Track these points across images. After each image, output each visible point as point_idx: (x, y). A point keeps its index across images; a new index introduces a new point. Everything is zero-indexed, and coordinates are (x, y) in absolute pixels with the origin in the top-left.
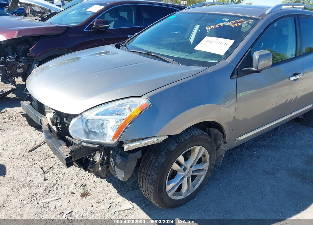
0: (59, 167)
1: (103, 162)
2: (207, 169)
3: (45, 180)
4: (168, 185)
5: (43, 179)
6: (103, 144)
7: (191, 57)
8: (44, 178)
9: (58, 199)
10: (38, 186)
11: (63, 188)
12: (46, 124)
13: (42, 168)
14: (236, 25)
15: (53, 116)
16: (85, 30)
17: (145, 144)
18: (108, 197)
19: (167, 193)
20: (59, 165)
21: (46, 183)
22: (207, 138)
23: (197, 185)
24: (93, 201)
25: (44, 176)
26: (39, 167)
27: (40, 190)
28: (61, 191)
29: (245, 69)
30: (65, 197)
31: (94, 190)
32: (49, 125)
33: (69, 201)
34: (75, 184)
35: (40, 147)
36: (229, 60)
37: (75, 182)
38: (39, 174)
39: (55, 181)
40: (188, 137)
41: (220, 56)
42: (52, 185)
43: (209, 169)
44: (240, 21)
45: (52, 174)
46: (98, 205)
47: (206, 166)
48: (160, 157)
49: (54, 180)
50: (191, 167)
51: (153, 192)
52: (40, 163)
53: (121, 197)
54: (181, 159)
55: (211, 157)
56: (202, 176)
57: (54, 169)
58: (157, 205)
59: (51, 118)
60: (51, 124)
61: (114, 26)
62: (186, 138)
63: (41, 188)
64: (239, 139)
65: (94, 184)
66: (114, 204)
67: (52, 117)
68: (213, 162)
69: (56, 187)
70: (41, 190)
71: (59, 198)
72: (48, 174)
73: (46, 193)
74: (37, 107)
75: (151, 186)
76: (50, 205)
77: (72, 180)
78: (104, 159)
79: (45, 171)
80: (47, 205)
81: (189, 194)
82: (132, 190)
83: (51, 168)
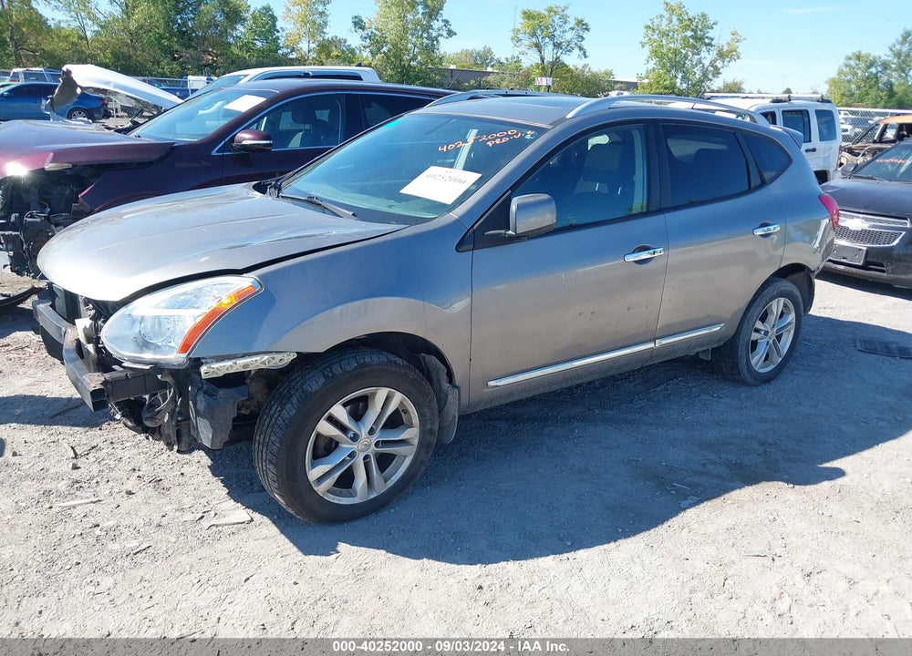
0: (111, 447)
1: (173, 410)
2: (416, 442)
3: (75, 467)
4: (313, 466)
5: (71, 465)
6: (162, 364)
7: (398, 210)
8: (74, 464)
9: (94, 502)
10: (58, 477)
11: (110, 483)
12: (72, 339)
13: (73, 448)
14: (498, 141)
15: (91, 325)
16: (214, 153)
17: (246, 366)
18: (203, 501)
19: (311, 485)
20: (112, 443)
21: (76, 475)
22: (403, 371)
23: (395, 478)
24: (170, 507)
25: (74, 461)
26: (66, 445)
27: (59, 485)
28: (104, 490)
29: (491, 232)
30: (111, 499)
31: (178, 489)
32: (78, 341)
33: (119, 506)
34: (139, 477)
35: (77, 410)
36: (455, 215)
37: (140, 474)
38: (65, 458)
39: (95, 472)
40: (353, 367)
41: (444, 205)
42: (88, 478)
43: (421, 443)
44: (509, 133)
45: (92, 459)
46: (178, 514)
47: (412, 434)
48: (288, 406)
49: (95, 469)
50: (371, 432)
51: (275, 478)
52: (71, 439)
53: (232, 501)
54: (339, 411)
55: (421, 416)
56: (405, 457)
57: (101, 449)
58: (290, 510)
59: (85, 329)
60: (83, 340)
61: (302, 144)
62: (348, 368)
63: (63, 482)
64: (492, 383)
65: (181, 480)
66: (212, 513)
67: (88, 327)
68: (429, 427)
69: (95, 481)
70: (62, 486)
71: (97, 499)
72: (84, 459)
73: (72, 492)
74: (65, 310)
75: (271, 467)
76: (75, 512)
77: (134, 470)
78: (176, 405)
79: (78, 453)
80: (70, 511)
81: (375, 495)
82: (259, 492)
83: (93, 448)
